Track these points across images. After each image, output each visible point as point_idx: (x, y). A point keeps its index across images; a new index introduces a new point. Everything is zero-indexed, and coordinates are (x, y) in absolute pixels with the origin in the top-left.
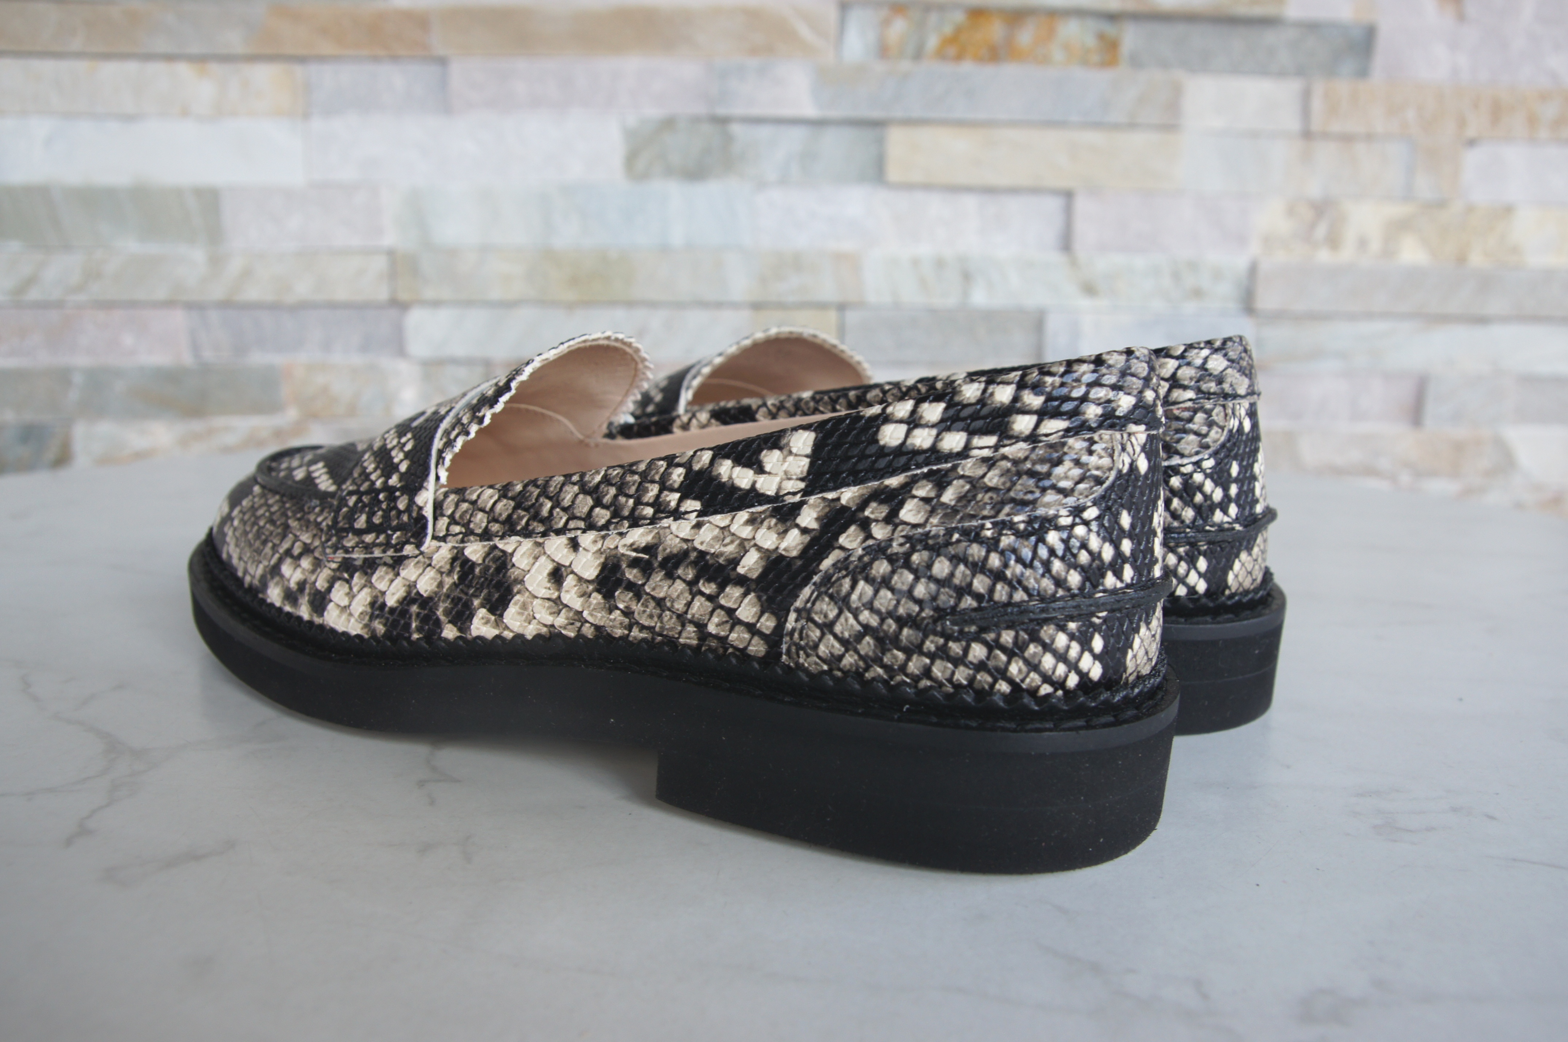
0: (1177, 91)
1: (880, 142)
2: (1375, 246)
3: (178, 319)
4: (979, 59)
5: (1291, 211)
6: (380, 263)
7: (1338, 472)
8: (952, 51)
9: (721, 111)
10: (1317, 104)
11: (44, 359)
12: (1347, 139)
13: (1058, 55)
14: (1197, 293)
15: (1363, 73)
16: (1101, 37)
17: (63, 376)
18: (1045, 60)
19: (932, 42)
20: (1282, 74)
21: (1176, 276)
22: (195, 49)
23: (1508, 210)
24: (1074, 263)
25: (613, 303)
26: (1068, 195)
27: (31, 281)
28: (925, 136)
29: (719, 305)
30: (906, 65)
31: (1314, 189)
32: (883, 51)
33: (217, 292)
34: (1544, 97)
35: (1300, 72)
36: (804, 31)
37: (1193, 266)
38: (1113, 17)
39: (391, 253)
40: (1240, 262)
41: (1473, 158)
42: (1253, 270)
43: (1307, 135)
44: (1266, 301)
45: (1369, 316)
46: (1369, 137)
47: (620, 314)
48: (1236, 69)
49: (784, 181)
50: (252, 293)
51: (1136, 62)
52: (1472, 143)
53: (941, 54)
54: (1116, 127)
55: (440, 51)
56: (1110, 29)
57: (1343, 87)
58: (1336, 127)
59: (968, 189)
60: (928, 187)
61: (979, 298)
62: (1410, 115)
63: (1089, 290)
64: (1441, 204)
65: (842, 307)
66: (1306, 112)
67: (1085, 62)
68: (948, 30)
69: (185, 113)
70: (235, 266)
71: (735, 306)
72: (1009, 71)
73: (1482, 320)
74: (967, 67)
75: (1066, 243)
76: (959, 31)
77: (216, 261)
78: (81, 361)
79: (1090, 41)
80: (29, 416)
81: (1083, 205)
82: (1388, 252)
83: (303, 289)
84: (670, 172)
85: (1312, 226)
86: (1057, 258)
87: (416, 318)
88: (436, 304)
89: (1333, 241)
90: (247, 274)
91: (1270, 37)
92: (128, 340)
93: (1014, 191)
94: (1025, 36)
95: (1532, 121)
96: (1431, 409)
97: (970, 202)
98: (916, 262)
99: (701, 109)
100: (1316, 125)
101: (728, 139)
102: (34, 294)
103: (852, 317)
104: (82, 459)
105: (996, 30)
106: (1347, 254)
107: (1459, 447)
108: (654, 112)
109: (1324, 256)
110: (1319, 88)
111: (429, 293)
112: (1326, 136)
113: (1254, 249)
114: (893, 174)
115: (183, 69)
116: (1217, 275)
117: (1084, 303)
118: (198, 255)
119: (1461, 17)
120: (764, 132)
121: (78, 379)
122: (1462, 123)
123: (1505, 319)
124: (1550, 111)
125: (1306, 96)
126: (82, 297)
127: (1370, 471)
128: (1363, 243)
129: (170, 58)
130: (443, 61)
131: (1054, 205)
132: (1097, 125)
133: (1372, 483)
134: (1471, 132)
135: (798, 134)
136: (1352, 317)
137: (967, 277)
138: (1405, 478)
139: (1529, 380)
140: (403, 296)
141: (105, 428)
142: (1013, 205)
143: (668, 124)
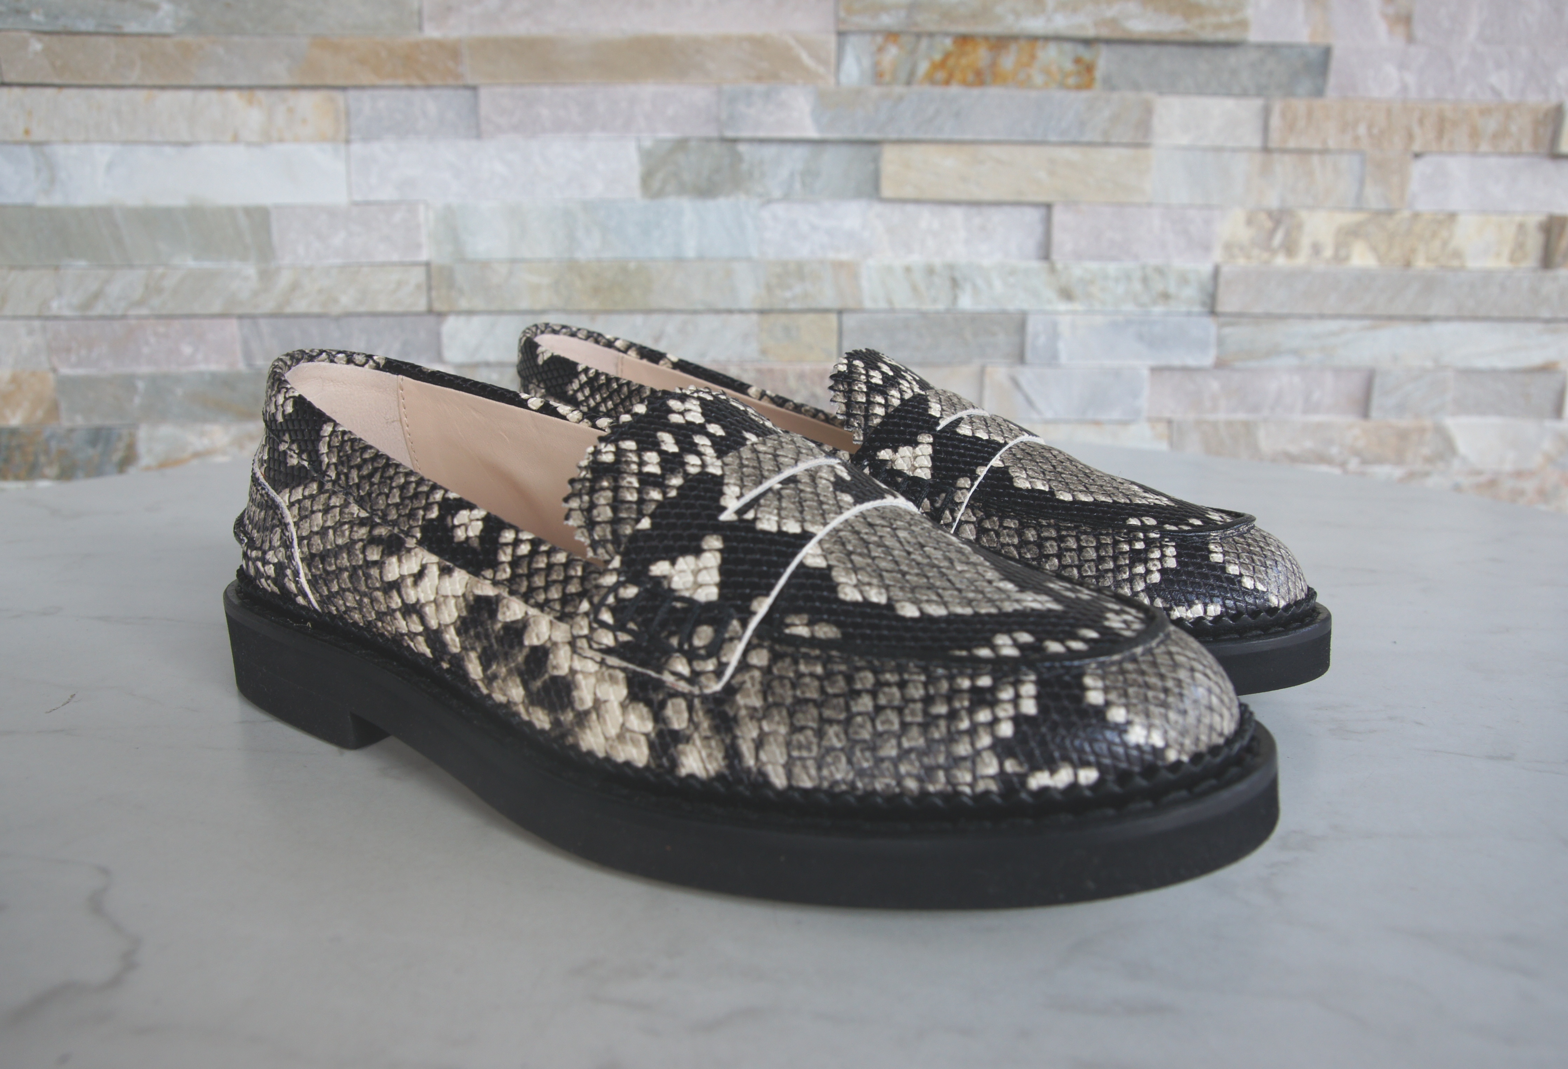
0: (1148, 110)
1: (876, 160)
2: (1328, 253)
3: (233, 326)
4: (965, 83)
5: (1250, 222)
6: (418, 276)
7: (1292, 459)
8: (941, 75)
9: (730, 134)
10: (1275, 121)
11: (110, 368)
12: (1304, 152)
13: (1038, 79)
14: (1166, 296)
15: (1319, 92)
16: (1078, 61)
17: (128, 383)
18: (1026, 84)
19: (923, 67)
20: (1244, 94)
21: (1145, 280)
22: (243, 81)
23: (1452, 216)
24: (1053, 270)
25: (631, 312)
26: (1048, 206)
27: (97, 296)
28: (916, 153)
29: (730, 312)
30: (899, 90)
31: (1273, 201)
32: (878, 76)
33: (268, 305)
34: (1485, 112)
35: (1260, 91)
36: (806, 58)
37: (1160, 271)
38: (1087, 42)
39: (428, 265)
40: (1206, 268)
41: (1418, 169)
42: (1216, 273)
43: (1266, 150)
44: (1228, 303)
45: (1322, 316)
46: (1324, 151)
47: (639, 319)
48: (1201, 91)
49: (786, 197)
50: (301, 305)
51: (1110, 85)
52: (1417, 156)
53: (930, 79)
54: (1090, 144)
55: (470, 81)
56: (1085, 54)
57: (1300, 105)
58: (1292, 144)
59: (956, 203)
60: (917, 201)
61: (966, 302)
62: (1362, 130)
63: (1067, 294)
64: (1390, 213)
65: (840, 312)
66: (1266, 129)
67: (1063, 86)
68: (938, 57)
69: (236, 139)
70: (284, 279)
71: (742, 312)
72: (993, 92)
73: (1426, 320)
74: (955, 89)
75: (1045, 252)
76: (947, 56)
77: (267, 276)
78: (145, 369)
79: (1069, 66)
80: (97, 421)
81: (1059, 216)
82: (1339, 258)
83: (346, 301)
84: (682, 190)
85: (1272, 233)
86: (1036, 265)
87: (451, 324)
88: (470, 313)
89: (1290, 249)
90: (295, 286)
91: (1233, 58)
92: (187, 350)
93: (998, 204)
94: (1008, 61)
95: (1475, 134)
96: (1377, 400)
97: (957, 214)
98: (908, 270)
99: (711, 132)
100: (1274, 143)
101: (738, 158)
102: (100, 309)
103: (850, 321)
104: (145, 459)
105: (982, 55)
106: (1302, 259)
107: (1403, 435)
108: (667, 135)
109: (1281, 261)
110: (1277, 107)
111: (464, 304)
112: (1284, 151)
113: (1217, 255)
114: (887, 191)
115: (232, 96)
116: (1184, 280)
117: (1063, 306)
118: (251, 270)
119: (1410, 39)
120: (769, 152)
121: (141, 385)
122: (1410, 137)
123: (1448, 319)
124: (1491, 125)
125: (1266, 113)
126: (144, 311)
127: (1322, 459)
128: (1316, 249)
129: (220, 88)
130: (474, 88)
131: (1033, 216)
132: (1074, 143)
133: (1324, 468)
134: (1416, 147)
135: (800, 152)
136: (1307, 317)
137: (955, 283)
138: (1354, 464)
139: (1468, 373)
140: (438, 306)
141: (166, 430)
142: (997, 216)
143: (682, 144)
